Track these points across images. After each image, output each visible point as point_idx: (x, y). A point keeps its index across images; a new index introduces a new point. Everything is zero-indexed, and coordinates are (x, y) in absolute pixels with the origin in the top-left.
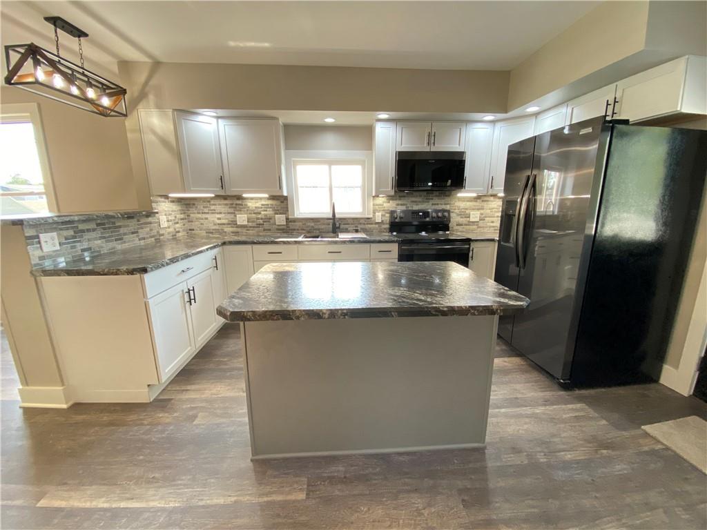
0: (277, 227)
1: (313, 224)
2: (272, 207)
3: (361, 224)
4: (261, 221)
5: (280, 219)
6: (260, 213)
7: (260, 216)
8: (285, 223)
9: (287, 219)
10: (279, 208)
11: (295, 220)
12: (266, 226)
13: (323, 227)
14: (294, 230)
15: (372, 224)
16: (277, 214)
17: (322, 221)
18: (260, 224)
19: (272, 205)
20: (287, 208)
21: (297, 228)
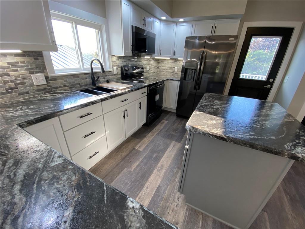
0: (36, 88)
1: (73, 80)
2: (23, 64)
3: (106, 76)
4: (13, 85)
5: (38, 79)
6: (8, 75)
7: (8, 78)
8: (46, 83)
9: (47, 77)
10: (34, 67)
11: (55, 79)
12: (21, 89)
13: (83, 81)
14: (57, 88)
15: (112, 75)
16: (33, 73)
17: (81, 76)
18: (11, 89)
19: (24, 62)
20: (44, 65)
21: (58, 85)
